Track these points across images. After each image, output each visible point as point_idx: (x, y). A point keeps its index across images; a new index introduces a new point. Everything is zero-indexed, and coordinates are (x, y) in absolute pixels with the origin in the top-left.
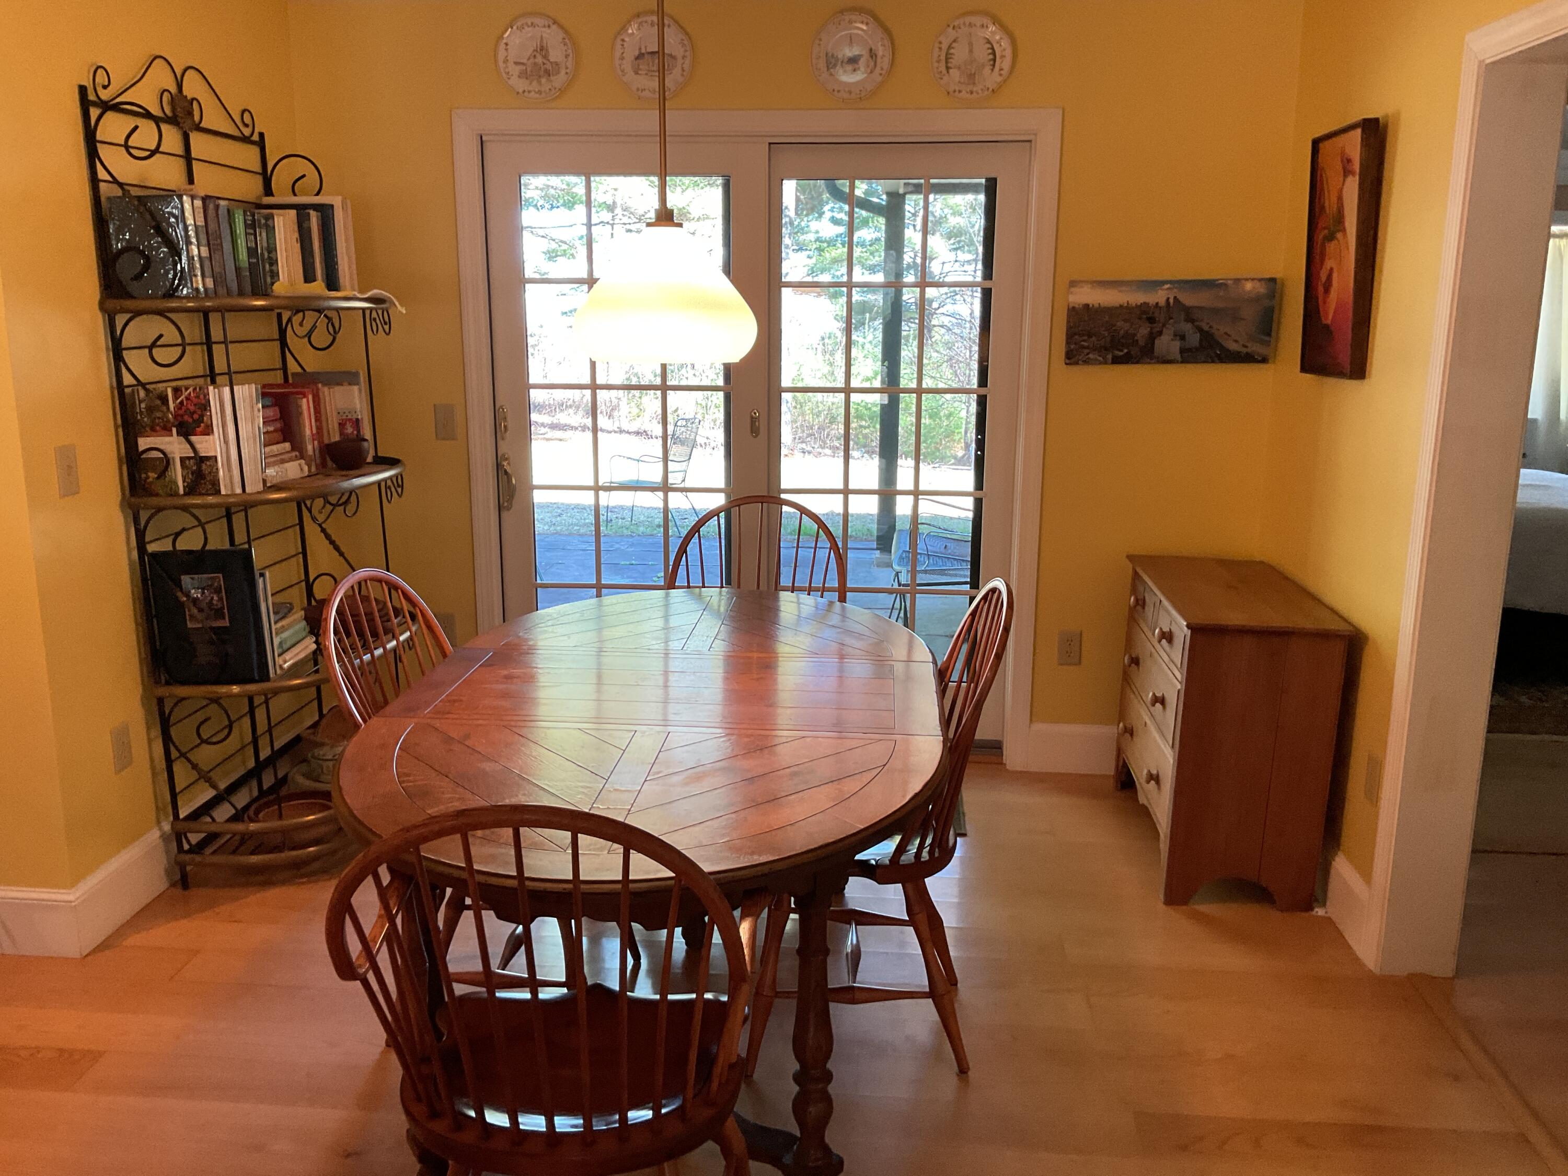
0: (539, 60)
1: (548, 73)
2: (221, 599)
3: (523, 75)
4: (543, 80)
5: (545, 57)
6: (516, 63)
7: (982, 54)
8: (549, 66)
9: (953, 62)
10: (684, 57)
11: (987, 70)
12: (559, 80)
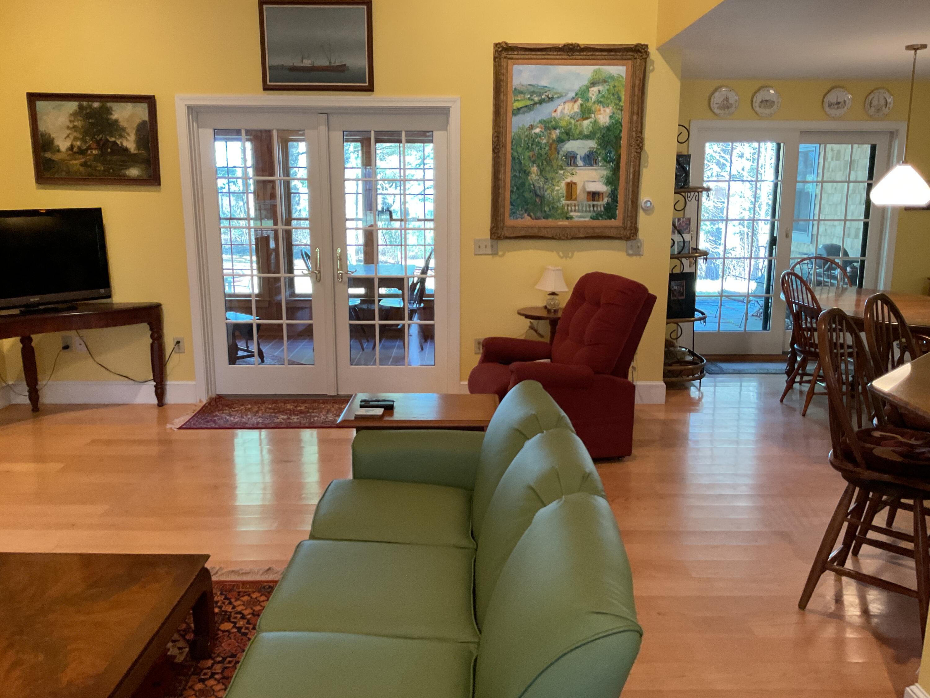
0: (725, 102)
1: (728, 108)
2: (683, 289)
3: (719, 108)
4: (726, 110)
5: (728, 101)
6: (717, 104)
7: (882, 102)
8: (729, 105)
9: (872, 105)
10: (778, 102)
11: (884, 108)
12: (731, 110)
